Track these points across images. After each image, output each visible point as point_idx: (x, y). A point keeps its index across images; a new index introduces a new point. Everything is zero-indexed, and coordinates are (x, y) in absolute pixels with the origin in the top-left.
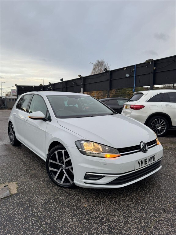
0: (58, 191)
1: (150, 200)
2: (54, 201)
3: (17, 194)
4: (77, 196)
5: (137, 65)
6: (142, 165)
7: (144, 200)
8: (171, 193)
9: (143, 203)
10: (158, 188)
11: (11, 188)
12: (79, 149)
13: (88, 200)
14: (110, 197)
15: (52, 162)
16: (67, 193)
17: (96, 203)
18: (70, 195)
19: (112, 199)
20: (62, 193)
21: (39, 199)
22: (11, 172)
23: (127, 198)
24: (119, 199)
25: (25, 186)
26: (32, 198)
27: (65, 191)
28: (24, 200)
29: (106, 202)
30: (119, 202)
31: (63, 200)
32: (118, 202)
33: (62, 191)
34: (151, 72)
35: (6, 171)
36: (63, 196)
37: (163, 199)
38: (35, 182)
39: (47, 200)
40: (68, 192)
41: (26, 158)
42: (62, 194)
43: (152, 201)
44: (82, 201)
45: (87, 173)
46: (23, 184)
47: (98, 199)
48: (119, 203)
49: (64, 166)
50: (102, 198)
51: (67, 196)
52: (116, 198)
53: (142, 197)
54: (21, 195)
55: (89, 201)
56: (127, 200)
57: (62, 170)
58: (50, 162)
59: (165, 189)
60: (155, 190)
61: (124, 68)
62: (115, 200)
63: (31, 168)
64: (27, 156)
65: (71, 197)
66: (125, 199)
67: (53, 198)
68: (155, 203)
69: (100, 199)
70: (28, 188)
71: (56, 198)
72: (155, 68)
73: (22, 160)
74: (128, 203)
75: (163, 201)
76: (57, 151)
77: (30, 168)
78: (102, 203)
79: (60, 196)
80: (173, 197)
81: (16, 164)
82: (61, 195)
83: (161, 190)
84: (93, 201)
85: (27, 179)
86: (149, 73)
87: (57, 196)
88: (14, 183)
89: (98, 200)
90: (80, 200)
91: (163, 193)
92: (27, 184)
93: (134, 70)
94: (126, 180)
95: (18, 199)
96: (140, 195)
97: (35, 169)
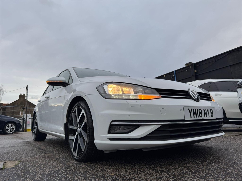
0: (73, 165)
1: (218, 168)
3: (12, 168)
4: (101, 167)
5: (176, 71)
6: (195, 116)
7: (208, 168)
9: (207, 170)
10: (227, 159)
11: (9, 164)
12: (102, 94)
14: (153, 167)
16: (87, 166)
17: (130, 172)
18: (90, 167)
19: (156, 169)
23: (179, 167)
24: (167, 168)
26: (33, 170)
28: (18, 172)
29: (146, 171)
31: (79, 171)
32: (165, 170)
33: (80, 164)
34: (192, 75)
35: (12, 154)
38: (45, 160)
39: (54, 171)
41: (45, 146)
42: (79, 166)
44: (108, 171)
45: (112, 123)
46: (27, 161)
47: (134, 169)
48: (168, 171)
51: (86, 168)
52: (162, 167)
53: (204, 166)
54: (18, 169)
55: (118, 171)
56: (181, 169)
61: (163, 75)
62: (161, 170)
65: (92, 168)
66: (177, 168)
67: (64, 170)
69: (136, 169)
70: (33, 164)
71: (68, 170)
72: (196, 71)
74: (182, 171)
78: (139, 172)
82: (77, 167)
84: (126, 171)
86: (190, 77)
87: (70, 168)
88: (16, 161)
90: (106, 170)
92: (33, 161)
93: (174, 76)
97: (51, 152)
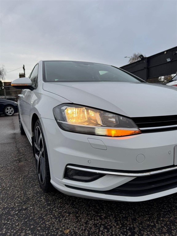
0: (34, 195)
2: (17, 212)
12: (58, 121)
13: (77, 217)
14: (123, 218)
17: (91, 228)
18: (49, 205)
19: (126, 222)
20: (39, 199)
23: (158, 223)
24: (141, 223)
27: (46, 197)
29: (111, 227)
30: (140, 230)
32: (137, 230)
33: (41, 196)
36: (37, 205)
38: (13, 177)
39: (8, 209)
40: (50, 199)
44: (65, 220)
45: (68, 166)
47: (98, 218)
48: (140, 233)
50: (106, 218)
52: (134, 219)
55: (77, 222)
56: (159, 229)
62: (132, 226)
65: (50, 209)
67: (19, 207)
69: (101, 219)
71: (24, 207)
73: (18, 149)
77: (21, 158)
78: (102, 229)
79: (33, 204)
81: (8, 153)
85: (6, 173)
89: (97, 220)
90: (63, 217)
94: (153, 186)
97: (26, 160)
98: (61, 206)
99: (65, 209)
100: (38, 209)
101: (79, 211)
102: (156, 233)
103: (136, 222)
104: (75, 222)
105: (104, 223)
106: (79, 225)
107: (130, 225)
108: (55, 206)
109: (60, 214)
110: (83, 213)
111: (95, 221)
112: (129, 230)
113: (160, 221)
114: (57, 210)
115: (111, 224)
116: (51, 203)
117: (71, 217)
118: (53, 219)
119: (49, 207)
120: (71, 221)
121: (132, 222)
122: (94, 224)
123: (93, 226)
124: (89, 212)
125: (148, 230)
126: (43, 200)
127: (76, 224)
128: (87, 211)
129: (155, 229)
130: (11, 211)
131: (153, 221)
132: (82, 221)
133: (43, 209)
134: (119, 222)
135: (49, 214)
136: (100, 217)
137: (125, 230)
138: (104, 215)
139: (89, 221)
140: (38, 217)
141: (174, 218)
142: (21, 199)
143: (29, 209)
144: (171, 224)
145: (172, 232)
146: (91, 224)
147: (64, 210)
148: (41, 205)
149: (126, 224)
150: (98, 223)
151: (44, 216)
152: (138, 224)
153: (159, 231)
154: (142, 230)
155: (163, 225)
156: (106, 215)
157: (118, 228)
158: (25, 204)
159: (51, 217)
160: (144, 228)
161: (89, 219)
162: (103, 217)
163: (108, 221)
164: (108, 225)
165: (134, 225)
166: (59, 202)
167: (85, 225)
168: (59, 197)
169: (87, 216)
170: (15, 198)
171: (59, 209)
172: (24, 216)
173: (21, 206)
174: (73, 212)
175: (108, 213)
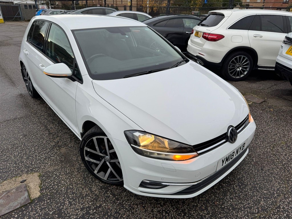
0: (100, 192)
1: (232, 205)
2: (95, 211)
3: (40, 199)
4: (128, 200)
7: (223, 206)
8: (258, 192)
9: (222, 212)
10: (241, 183)
11: (31, 185)
13: (144, 207)
15: (88, 150)
16: (114, 195)
18: (117, 199)
19: (179, 206)
20: (106, 195)
21: (73, 208)
22: (30, 151)
23: (199, 203)
25: (51, 181)
26: (63, 206)
27: (111, 191)
28: (50, 211)
29: (170, 212)
31: (109, 209)
33: (106, 192)
35: (23, 150)
36: (107, 201)
37: (249, 204)
38: (66, 172)
39: (85, 209)
40: (116, 193)
41: (53, 123)
42: (107, 197)
43: (234, 209)
44: (136, 211)
45: (144, 181)
46: (48, 177)
47: (159, 205)
48: (189, 213)
49: (108, 157)
51: (114, 202)
53: (220, 201)
54: (47, 201)
55: (145, 211)
56: (200, 207)
57: (105, 162)
58: (86, 150)
59: (250, 184)
60: (236, 187)
62: (183, 208)
63: (60, 144)
64: (54, 120)
65: (120, 203)
66: (197, 206)
67: (94, 206)
68: (238, 212)
69: (161, 206)
70: (57, 185)
71: (98, 205)
73: (46, 127)
75: (249, 207)
76: (96, 137)
77: (58, 142)
78: (164, 214)
79: (104, 201)
80: (262, 200)
81: (37, 134)
82: (105, 199)
83: (246, 186)
84: (152, 211)
85: (55, 166)
87: (100, 201)
88: (36, 174)
89: (159, 207)
90: (134, 209)
91: (249, 192)
92: (54, 176)
95: (41, 210)
96: (217, 196)
97: (65, 144)
98: (128, 199)
99: (133, 202)
100: (111, 205)
101: (144, 202)
102: (198, 211)
103: (185, 205)
104: (144, 212)
105: (165, 209)
106: (148, 214)
107: (182, 207)
108: (123, 200)
109: (130, 207)
110: (146, 202)
111: (157, 208)
112: (182, 212)
113: (200, 201)
114: (126, 203)
115: (169, 208)
116: (118, 197)
117: (140, 208)
118: (127, 212)
119: (119, 202)
120: (141, 211)
121: (183, 205)
122: (158, 211)
123: (158, 213)
124: (151, 201)
125: (194, 210)
126: (111, 196)
127: (145, 213)
128: (149, 200)
129: (198, 208)
130: (89, 210)
131: (196, 202)
132: (149, 210)
133: (115, 204)
134: (174, 207)
135: (122, 209)
136: (160, 205)
137: (179, 212)
138: (163, 202)
139: (153, 209)
140: (114, 212)
141: (208, 197)
142: (90, 196)
143: (103, 206)
144: (207, 202)
145: (208, 209)
146: (156, 212)
147: (131, 203)
148: (112, 200)
149: (179, 207)
150: (160, 210)
151: (119, 211)
152: (187, 206)
153: (200, 209)
154: (190, 211)
155: (202, 204)
156: (164, 202)
157: (175, 212)
158: (96, 201)
159: (124, 211)
160: (191, 209)
161: (153, 207)
162: (162, 204)
163: (166, 207)
164: (168, 211)
165: (184, 207)
166: (125, 195)
167: (152, 213)
168: (122, 190)
169: (151, 205)
170: (85, 197)
171: (128, 202)
172: (102, 213)
173: (95, 204)
174: (139, 203)
175: (165, 200)
